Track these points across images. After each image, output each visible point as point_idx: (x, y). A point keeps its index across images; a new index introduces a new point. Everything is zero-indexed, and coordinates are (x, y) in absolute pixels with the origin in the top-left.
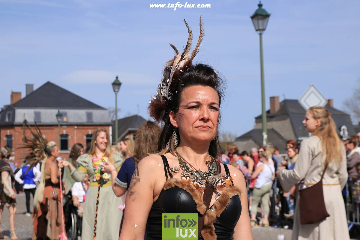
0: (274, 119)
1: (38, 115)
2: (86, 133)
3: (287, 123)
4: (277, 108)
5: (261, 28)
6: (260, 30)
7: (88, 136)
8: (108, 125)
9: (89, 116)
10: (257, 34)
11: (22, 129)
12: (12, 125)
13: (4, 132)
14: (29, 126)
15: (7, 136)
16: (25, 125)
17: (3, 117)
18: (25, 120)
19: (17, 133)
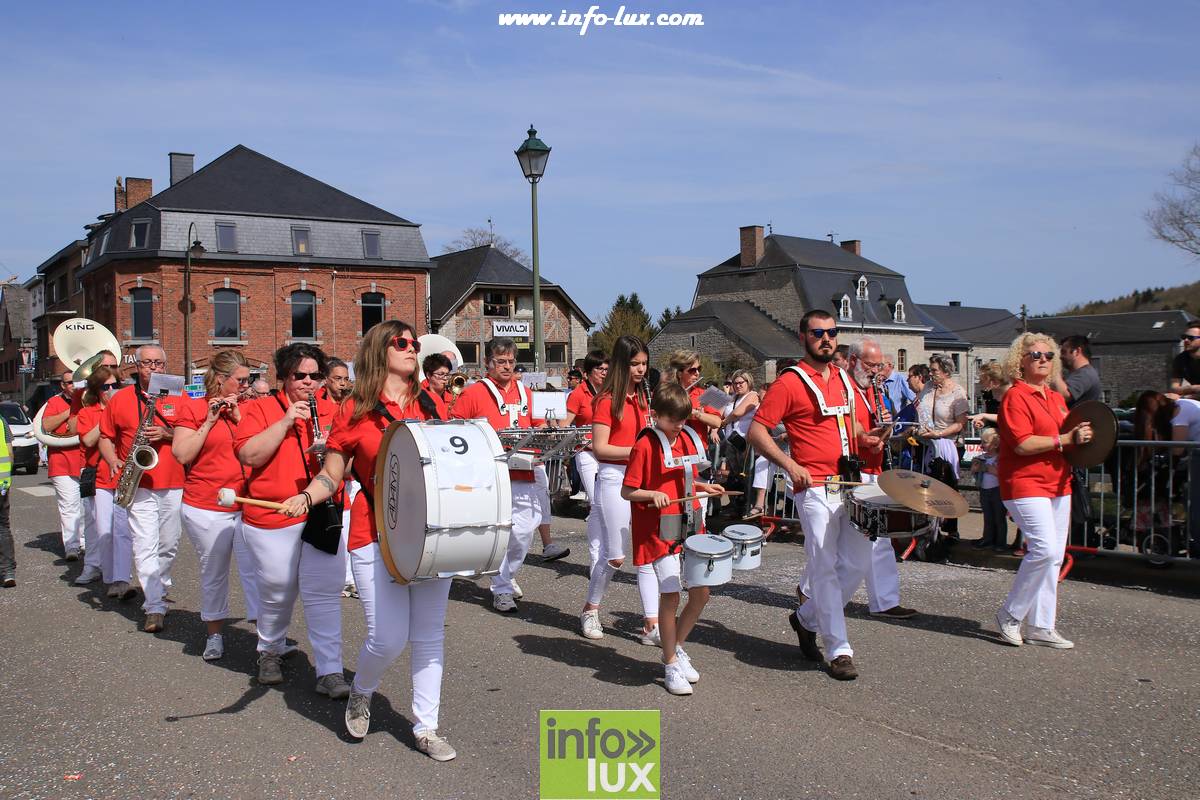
0: (752, 279)
1: (226, 232)
2: (363, 291)
3: (789, 290)
4: (760, 253)
7: (366, 297)
8: (422, 270)
9: (371, 240)
11: (180, 271)
12: (151, 261)
13: (123, 284)
14: (197, 262)
15: (132, 291)
16: (193, 261)
17: (119, 239)
18: (197, 243)
19: (169, 282)
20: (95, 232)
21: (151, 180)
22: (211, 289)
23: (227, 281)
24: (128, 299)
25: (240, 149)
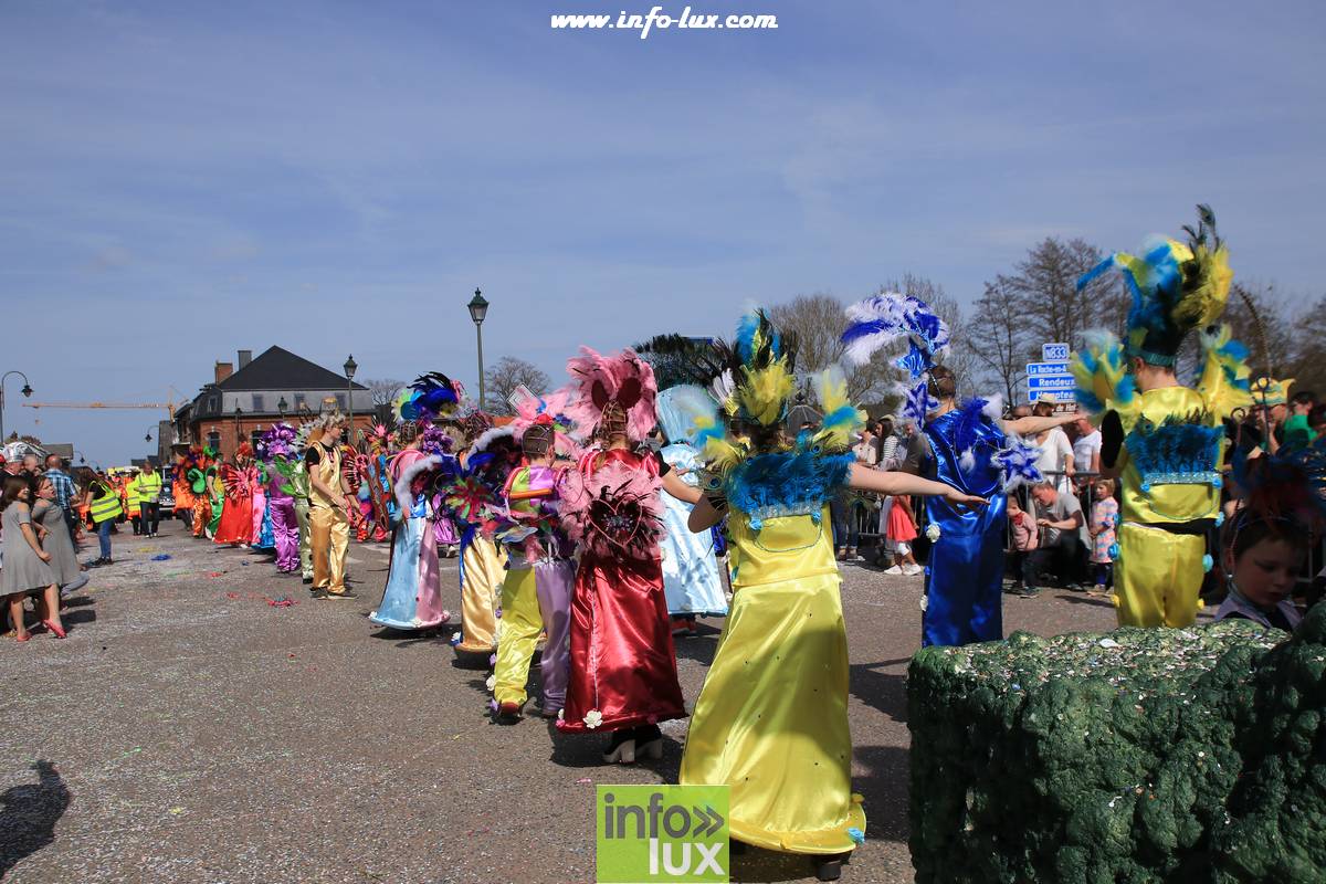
1: (258, 401)
5: (479, 318)
6: (478, 321)
8: (371, 414)
9: (341, 399)
10: (474, 325)
11: (234, 423)
12: (218, 418)
13: (206, 429)
14: (244, 417)
15: (211, 435)
16: (239, 416)
17: (204, 405)
18: (239, 409)
19: (226, 430)
20: (195, 401)
21: (231, 364)
22: (250, 431)
23: (259, 427)
24: (207, 439)
25: (275, 348)
